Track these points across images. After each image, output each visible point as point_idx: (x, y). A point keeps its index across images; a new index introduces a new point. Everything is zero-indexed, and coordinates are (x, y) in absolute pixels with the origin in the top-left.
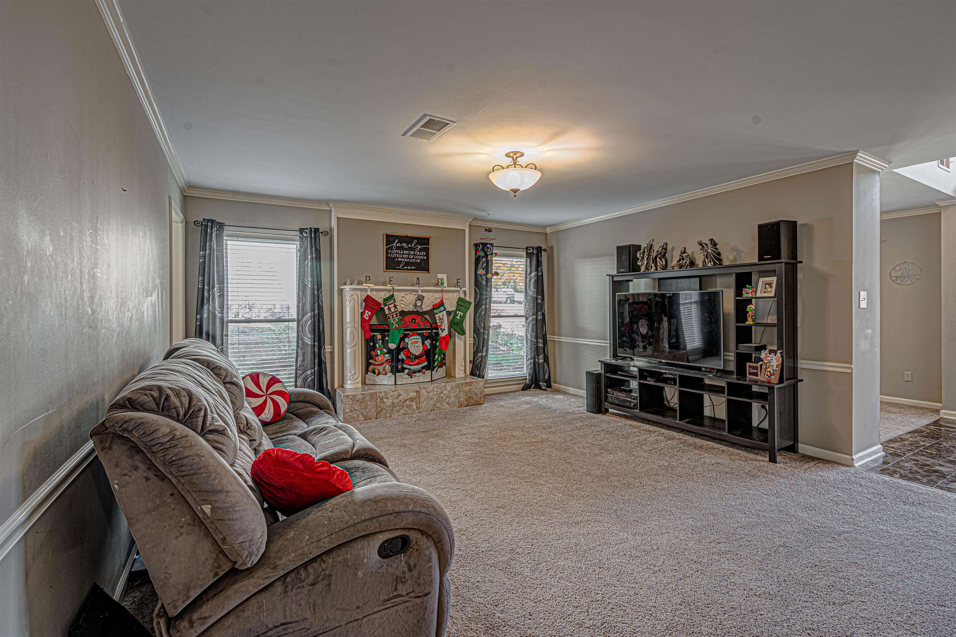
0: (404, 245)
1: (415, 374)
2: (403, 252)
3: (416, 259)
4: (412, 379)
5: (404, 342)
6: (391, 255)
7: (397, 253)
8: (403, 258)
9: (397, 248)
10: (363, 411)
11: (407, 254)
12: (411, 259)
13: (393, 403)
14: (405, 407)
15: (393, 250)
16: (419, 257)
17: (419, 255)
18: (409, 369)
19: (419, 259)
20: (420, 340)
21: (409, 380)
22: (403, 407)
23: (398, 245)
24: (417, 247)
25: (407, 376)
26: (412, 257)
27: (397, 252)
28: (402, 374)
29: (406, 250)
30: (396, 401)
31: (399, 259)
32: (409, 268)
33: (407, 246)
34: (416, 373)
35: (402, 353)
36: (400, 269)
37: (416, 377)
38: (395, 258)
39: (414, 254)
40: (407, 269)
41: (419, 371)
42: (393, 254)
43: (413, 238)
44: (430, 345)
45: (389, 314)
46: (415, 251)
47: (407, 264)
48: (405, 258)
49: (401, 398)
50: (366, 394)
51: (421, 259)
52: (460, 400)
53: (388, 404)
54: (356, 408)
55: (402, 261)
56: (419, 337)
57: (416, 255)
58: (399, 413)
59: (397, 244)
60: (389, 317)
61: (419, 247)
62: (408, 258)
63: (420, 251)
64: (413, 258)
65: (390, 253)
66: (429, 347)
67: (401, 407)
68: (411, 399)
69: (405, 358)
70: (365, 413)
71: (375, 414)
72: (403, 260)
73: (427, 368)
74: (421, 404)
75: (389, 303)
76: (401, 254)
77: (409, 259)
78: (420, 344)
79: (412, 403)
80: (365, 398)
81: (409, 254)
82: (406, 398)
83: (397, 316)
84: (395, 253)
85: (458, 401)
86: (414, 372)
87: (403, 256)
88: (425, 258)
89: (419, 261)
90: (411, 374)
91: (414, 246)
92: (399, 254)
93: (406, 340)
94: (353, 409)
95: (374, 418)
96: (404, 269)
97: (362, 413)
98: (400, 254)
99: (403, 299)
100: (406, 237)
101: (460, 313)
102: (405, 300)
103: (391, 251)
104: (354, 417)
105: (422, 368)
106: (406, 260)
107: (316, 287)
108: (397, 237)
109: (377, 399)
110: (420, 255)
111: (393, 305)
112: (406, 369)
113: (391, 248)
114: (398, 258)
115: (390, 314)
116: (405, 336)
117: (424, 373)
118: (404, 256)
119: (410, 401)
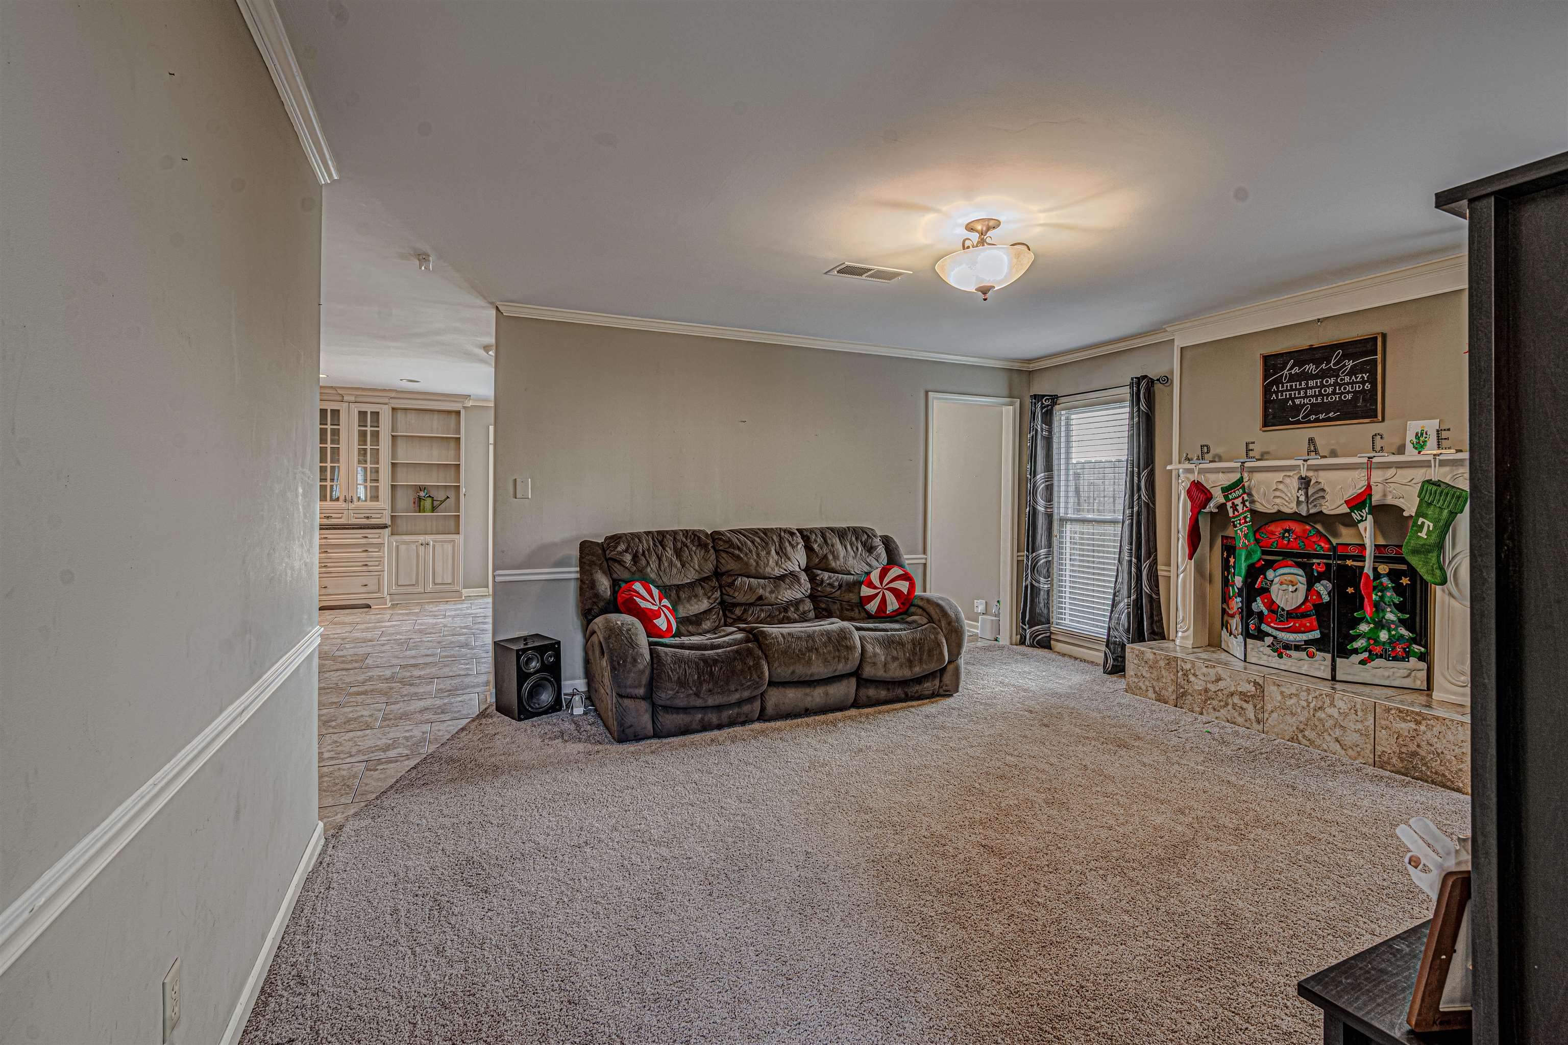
0: (1311, 368)
1: (1288, 652)
2: (1307, 384)
3: (1342, 393)
4: (1281, 661)
5: (1265, 578)
6: (1277, 396)
7: (1292, 390)
8: (1306, 397)
9: (1292, 378)
10: (1155, 683)
11: (1317, 387)
12: (1328, 395)
13: (1206, 690)
14: (1230, 707)
15: (1283, 384)
16: (1349, 388)
17: (1348, 384)
18: (1275, 637)
19: (1348, 392)
20: (1304, 580)
21: (1275, 661)
22: (1227, 704)
23: (1296, 370)
24: (1344, 365)
25: (1268, 651)
26: (1330, 390)
27: (1291, 386)
28: (1259, 643)
29: (1314, 377)
30: (1213, 688)
31: (1297, 402)
32: (1322, 416)
33: (1317, 368)
34: (1290, 649)
35: (1258, 599)
36: (1298, 422)
37: (1290, 660)
38: (1287, 400)
39: (1336, 384)
40: (1317, 420)
41: (1297, 648)
42: (1282, 392)
43: (1333, 348)
44: (1329, 594)
45: (1233, 517)
46: (1338, 376)
47: (1316, 409)
48: (1312, 396)
49: (1221, 685)
50: (1160, 655)
51: (1355, 392)
52: (1378, 748)
53: (1196, 687)
54: (1144, 674)
55: (1304, 405)
56: (1301, 572)
57: (1340, 385)
58: (1217, 714)
59: (1291, 369)
60: (1233, 522)
61: (1350, 364)
62: (1320, 394)
63: (1352, 372)
64: (1334, 393)
65: (1274, 392)
66: (1326, 598)
67: (1222, 704)
68: (1244, 696)
69: (1266, 612)
70: (1157, 689)
71: (1174, 697)
72: (1306, 401)
73: (1321, 644)
74: (1266, 715)
75: (1234, 494)
76: (1302, 389)
77: (1323, 395)
78: (1303, 588)
79: (1245, 705)
80: (1157, 662)
81: (1322, 386)
82: (1233, 689)
83: (1246, 522)
84: (1283, 392)
85: (1370, 747)
86: (1287, 647)
87: (1306, 393)
88: (1368, 386)
89: (1349, 397)
90: (1282, 648)
91: (1334, 365)
92: (1296, 389)
93: (1270, 574)
94: (1139, 674)
95: (1172, 702)
96: (1309, 422)
97: (1154, 688)
98: (1299, 390)
99: (1281, 486)
100: (1312, 349)
101: (1427, 522)
102: (1285, 490)
103: (1278, 388)
104: (1140, 688)
105: (1307, 642)
106: (1313, 400)
107: (1136, 469)
108: (1290, 354)
109: (1178, 672)
110: (1353, 383)
111: (1240, 499)
112: (1269, 635)
113: (1278, 382)
114: (1293, 399)
115: (1237, 516)
116: (1270, 565)
117: (1311, 656)
118: (1309, 392)
119: (1241, 699)
